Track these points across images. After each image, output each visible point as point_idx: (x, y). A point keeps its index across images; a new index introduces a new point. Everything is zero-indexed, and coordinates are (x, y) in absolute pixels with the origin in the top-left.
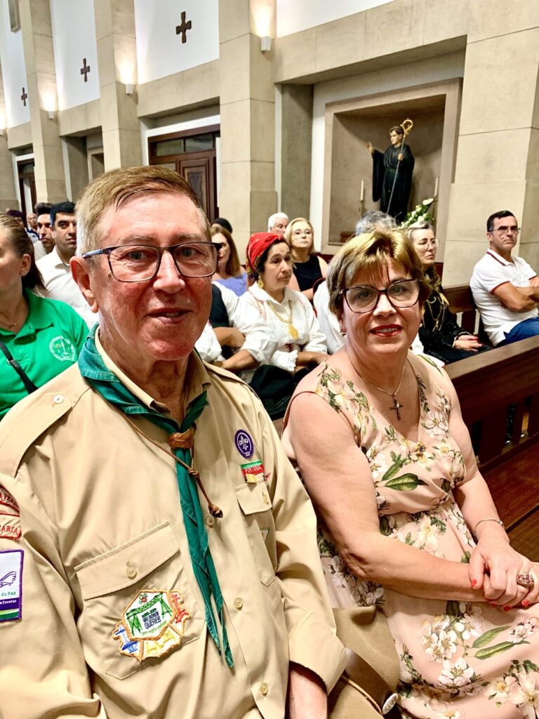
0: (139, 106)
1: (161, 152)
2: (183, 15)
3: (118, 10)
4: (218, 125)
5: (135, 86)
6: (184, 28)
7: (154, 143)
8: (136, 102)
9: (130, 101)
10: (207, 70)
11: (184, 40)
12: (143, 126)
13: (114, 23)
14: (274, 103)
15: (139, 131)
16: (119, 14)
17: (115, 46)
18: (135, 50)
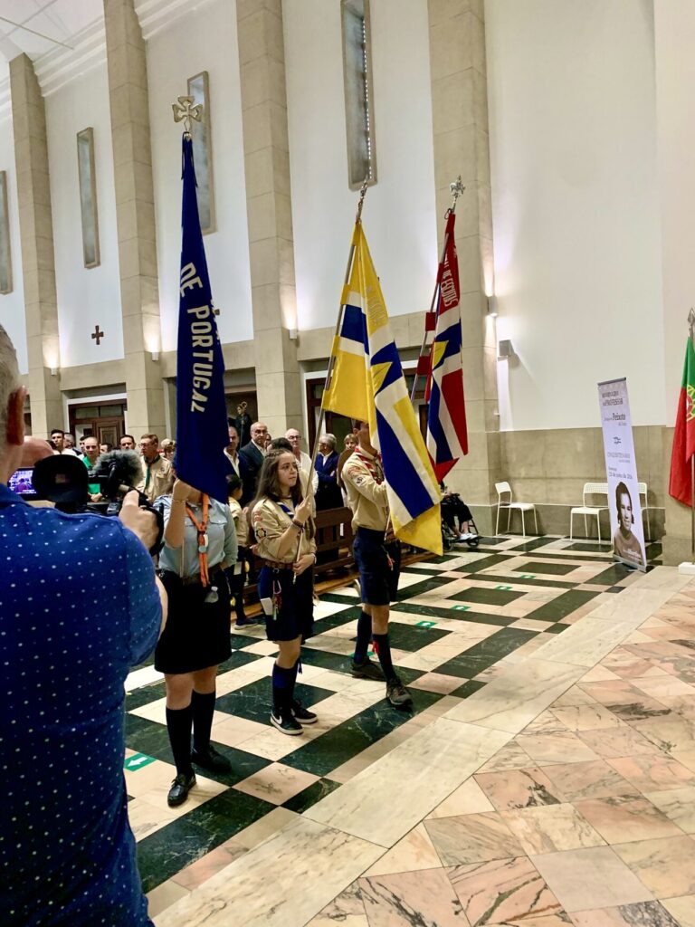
0: (62, 383)
1: (78, 416)
2: (97, 328)
3: (46, 319)
4: (126, 400)
5: (58, 369)
6: (98, 335)
7: (73, 409)
8: (59, 379)
9: (55, 380)
10: (115, 365)
11: (98, 343)
12: (64, 396)
13: (42, 326)
14: (163, 390)
15: (61, 400)
16: (47, 322)
17: (43, 343)
18: (58, 344)
